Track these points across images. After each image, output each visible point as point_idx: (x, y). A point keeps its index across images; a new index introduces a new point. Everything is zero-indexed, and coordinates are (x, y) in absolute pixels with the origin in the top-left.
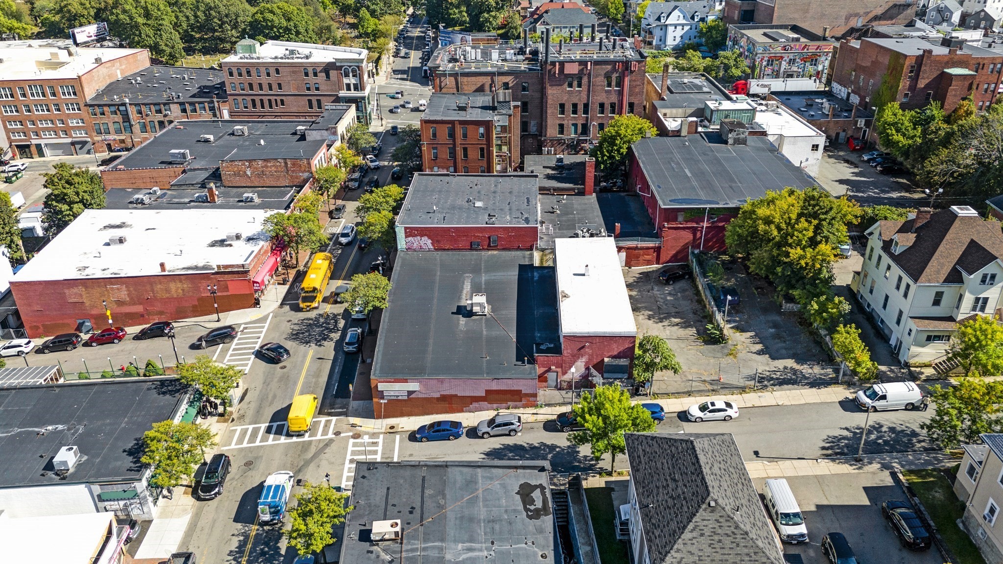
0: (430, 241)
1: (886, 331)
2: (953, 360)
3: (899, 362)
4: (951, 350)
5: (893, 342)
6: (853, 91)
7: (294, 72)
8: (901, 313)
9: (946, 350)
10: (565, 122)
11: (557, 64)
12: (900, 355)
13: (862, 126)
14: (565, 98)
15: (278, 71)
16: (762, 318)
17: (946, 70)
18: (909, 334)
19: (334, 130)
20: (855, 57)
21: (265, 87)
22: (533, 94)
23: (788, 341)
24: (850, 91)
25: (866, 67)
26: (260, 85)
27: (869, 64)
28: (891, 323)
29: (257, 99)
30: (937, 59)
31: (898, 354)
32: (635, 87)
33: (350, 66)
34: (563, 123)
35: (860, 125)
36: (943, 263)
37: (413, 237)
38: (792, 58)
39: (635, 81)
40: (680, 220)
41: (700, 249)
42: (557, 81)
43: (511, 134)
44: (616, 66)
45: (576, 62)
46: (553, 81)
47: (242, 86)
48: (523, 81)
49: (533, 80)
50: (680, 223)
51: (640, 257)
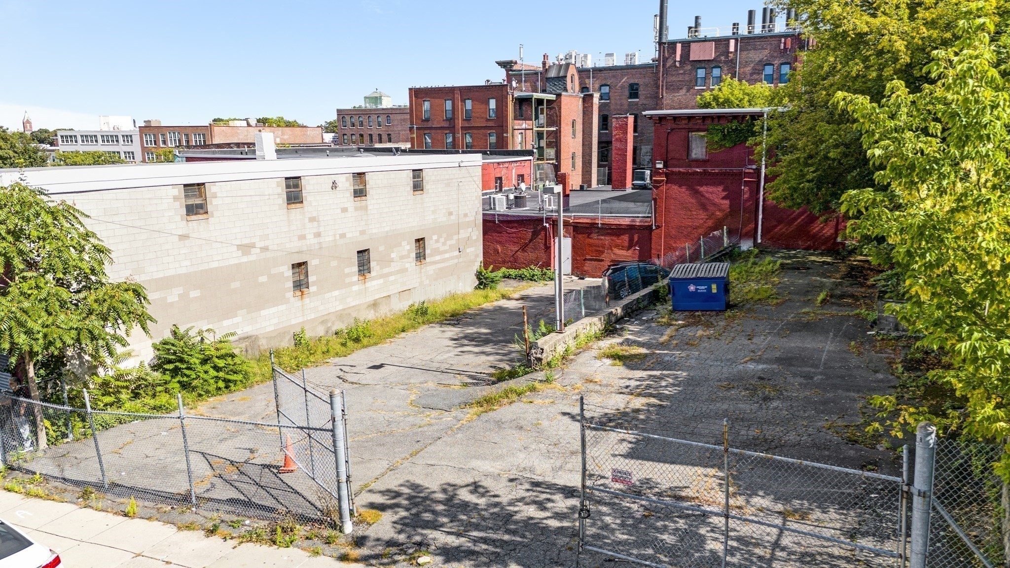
11: (679, 46)
15: (389, 120)
16: (763, 341)
21: (376, 139)
22: (645, 102)
26: (371, 136)
40: (698, 151)
41: (755, 239)
42: (679, 74)
43: (560, 128)
44: (782, 45)
45: (710, 41)
46: (672, 75)
47: (354, 137)
48: (632, 81)
49: (647, 80)
50: (698, 162)
51: (603, 252)
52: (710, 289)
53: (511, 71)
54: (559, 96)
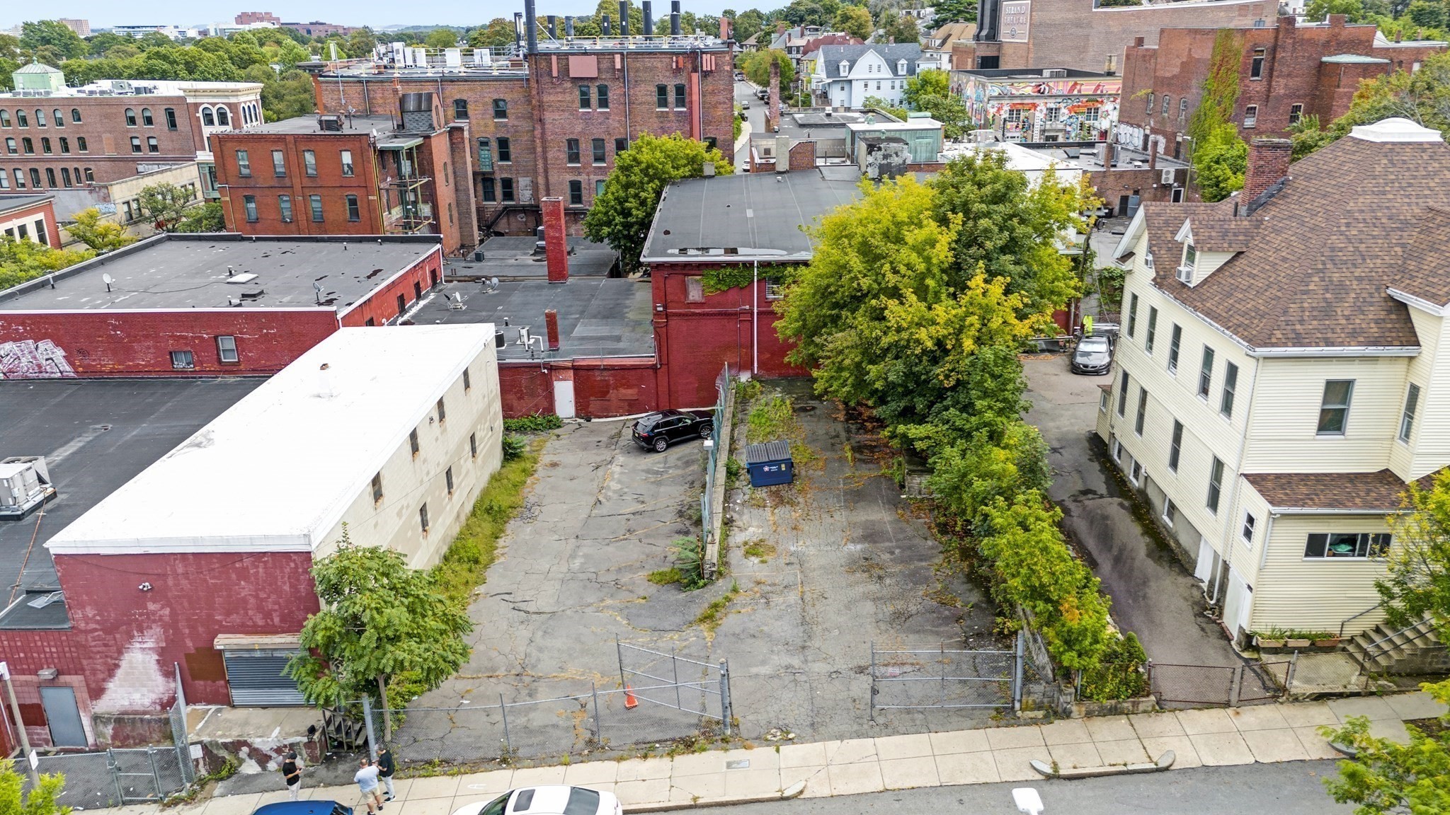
0: (59, 353)
1: (1185, 540)
2: (1406, 623)
3: (1224, 635)
4: (1398, 583)
5: (1204, 571)
6: (1154, 131)
7: (107, 116)
8: (1218, 465)
9: (1381, 588)
10: (582, 178)
11: (554, 58)
12: (1227, 611)
13: (1171, 181)
14: (578, 128)
15: (77, 116)
16: (841, 517)
17: (1325, 59)
18: (1248, 534)
19: (104, 191)
20: (1153, 65)
21: (56, 145)
22: (516, 123)
23: (892, 575)
24: (1148, 132)
25: (1174, 77)
26: (46, 141)
27: (1176, 71)
28: (1193, 506)
29: (42, 168)
30: (1306, 36)
31: (1219, 608)
32: (715, 107)
33: (214, 105)
34: (579, 178)
35: (1167, 179)
36: (1341, 285)
37: (15, 340)
38: (1053, 106)
39: (713, 93)
40: (695, 294)
41: (752, 370)
42: (557, 93)
43: (434, 178)
44: (674, 65)
45: (591, 54)
46: (550, 94)
47: (12, 143)
48: (496, 97)
49: (515, 96)
50: (696, 304)
51: (608, 392)
52: (780, 468)
53: (321, 76)
54: (427, 137)
